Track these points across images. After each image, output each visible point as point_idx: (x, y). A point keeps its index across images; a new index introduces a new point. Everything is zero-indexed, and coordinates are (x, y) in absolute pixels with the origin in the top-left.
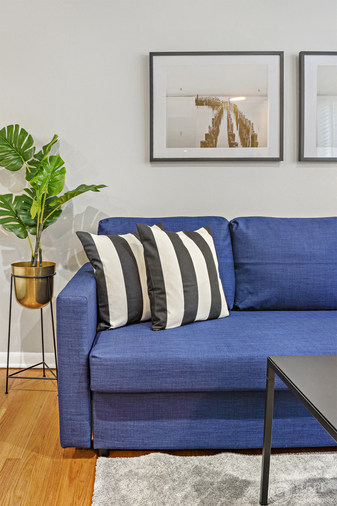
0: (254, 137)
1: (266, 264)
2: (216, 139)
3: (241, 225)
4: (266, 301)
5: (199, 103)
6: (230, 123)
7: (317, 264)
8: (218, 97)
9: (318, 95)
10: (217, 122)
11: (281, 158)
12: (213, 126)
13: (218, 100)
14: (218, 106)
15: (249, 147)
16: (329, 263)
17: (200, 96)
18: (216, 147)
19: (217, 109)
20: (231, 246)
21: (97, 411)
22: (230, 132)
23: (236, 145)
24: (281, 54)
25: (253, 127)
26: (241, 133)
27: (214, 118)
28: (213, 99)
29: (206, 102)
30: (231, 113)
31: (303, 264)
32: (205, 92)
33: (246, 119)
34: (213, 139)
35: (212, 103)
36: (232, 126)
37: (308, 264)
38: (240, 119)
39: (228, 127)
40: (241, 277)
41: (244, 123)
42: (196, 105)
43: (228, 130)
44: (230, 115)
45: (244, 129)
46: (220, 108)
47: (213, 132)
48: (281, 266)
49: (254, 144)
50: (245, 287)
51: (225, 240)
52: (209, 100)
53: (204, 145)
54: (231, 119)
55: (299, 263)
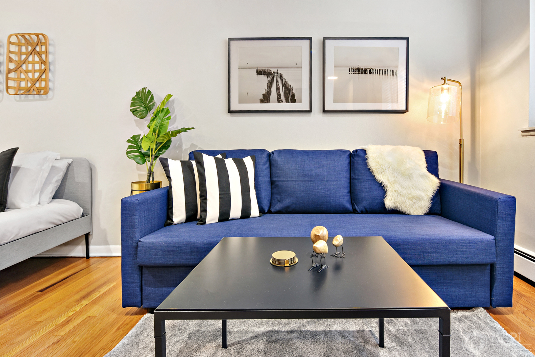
0: (294, 96)
1: (288, 181)
2: (270, 98)
3: (276, 155)
5: (259, 73)
6: (278, 87)
7: (320, 181)
9: (334, 67)
10: (270, 85)
11: (310, 111)
12: (267, 89)
13: (271, 71)
14: (271, 75)
15: (290, 103)
16: (328, 181)
17: (260, 68)
18: (269, 103)
19: (270, 77)
20: (269, 169)
21: (145, 280)
22: (278, 93)
23: (282, 102)
24: (310, 39)
25: (292, 89)
26: (285, 93)
27: (268, 83)
28: (268, 70)
29: (263, 72)
30: (278, 80)
31: (311, 181)
32: (264, 65)
33: (288, 84)
34: (268, 97)
35: (267, 73)
36: (279, 89)
37: (314, 181)
38: (284, 83)
39: (277, 89)
40: (274, 190)
41: (287, 86)
42: (257, 74)
43: (277, 91)
44: (278, 81)
45: (287, 91)
47: (267, 93)
48: (297, 182)
49: (294, 101)
50: (276, 197)
51: (264, 165)
52: (265, 71)
53: (262, 101)
54: (279, 84)
55: (308, 181)
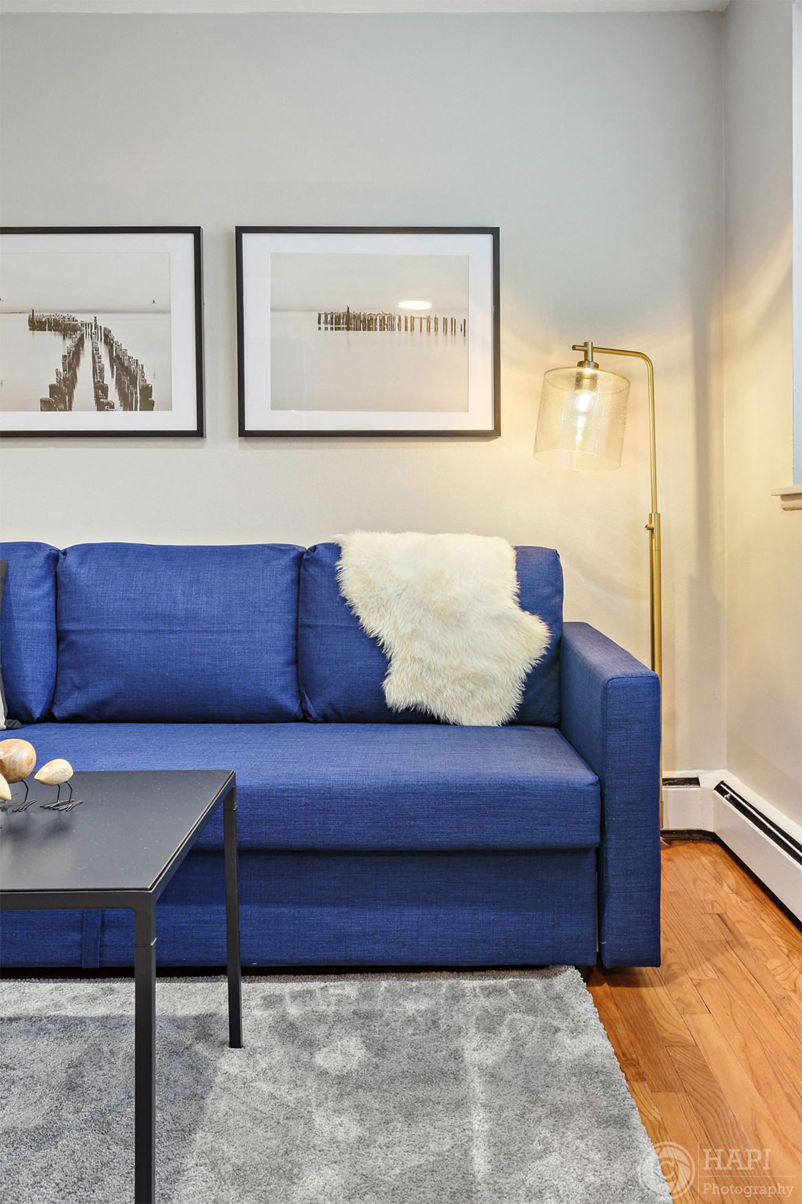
0: (147, 391)
1: (103, 631)
2: (71, 395)
4: (104, 704)
5: (36, 325)
6: (97, 365)
7: (199, 632)
8: (73, 315)
9: (272, 310)
10: (72, 361)
11: (199, 433)
12: (64, 371)
13: (73, 320)
14: (75, 331)
15: (136, 410)
16: (224, 631)
17: (39, 312)
18: (71, 410)
19: (71, 337)
20: (52, 598)
22: (99, 382)
23: (112, 407)
24: (196, 232)
25: (143, 372)
26: (119, 383)
27: (66, 354)
28: (64, 318)
29: (50, 323)
30: (98, 346)
31: (171, 632)
32: (51, 305)
33: (130, 358)
34: (65, 394)
35: (63, 327)
36: (102, 370)
37: (181, 631)
38: (118, 356)
39: (94, 371)
40: (67, 658)
41: (126, 364)
42: (30, 330)
43: (94, 378)
44: (97, 350)
45: (127, 376)
46: (78, 334)
47: (64, 383)
48: (129, 635)
49: (148, 405)
50: (72, 676)
51: (35, 586)
52: (54, 319)
53: (47, 406)
54: (100, 358)
55: (163, 631)
